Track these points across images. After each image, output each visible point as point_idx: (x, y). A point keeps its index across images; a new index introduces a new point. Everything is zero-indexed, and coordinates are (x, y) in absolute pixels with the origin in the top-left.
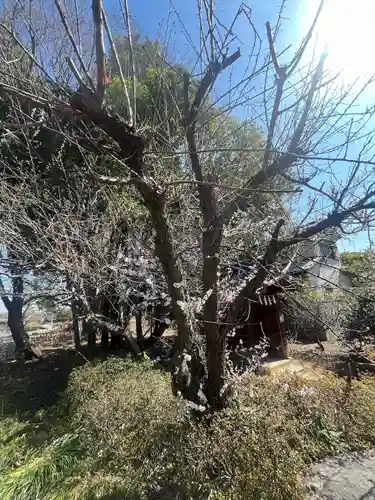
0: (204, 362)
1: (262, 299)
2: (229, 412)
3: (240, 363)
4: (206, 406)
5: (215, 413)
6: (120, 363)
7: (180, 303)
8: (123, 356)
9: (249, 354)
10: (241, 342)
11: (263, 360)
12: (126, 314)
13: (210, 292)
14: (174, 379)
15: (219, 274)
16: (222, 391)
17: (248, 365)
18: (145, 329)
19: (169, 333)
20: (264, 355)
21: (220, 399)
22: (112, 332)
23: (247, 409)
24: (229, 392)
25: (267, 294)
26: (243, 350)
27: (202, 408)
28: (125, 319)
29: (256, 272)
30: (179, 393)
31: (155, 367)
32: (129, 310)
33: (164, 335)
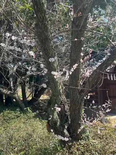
0: (68, 113)
1: (110, 76)
2: (83, 142)
3: (91, 115)
4: (69, 138)
5: (75, 142)
6: (13, 114)
7: (53, 73)
8: (15, 110)
9: (98, 110)
10: (93, 102)
11: (107, 114)
12: (15, 83)
13: (75, 66)
14: (48, 123)
15: (82, 54)
16: (80, 130)
17: (96, 117)
18: (28, 94)
19: (44, 97)
20: (108, 110)
21: (77, 135)
22: (6, 95)
23: (94, 141)
24: (84, 131)
25: (113, 73)
26: (95, 107)
27: (66, 139)
28: (14, 86)
29: (109, 54)
30: (52, 130)
31: (35, 117)
32: (16, 80)
33: (41, 98)
